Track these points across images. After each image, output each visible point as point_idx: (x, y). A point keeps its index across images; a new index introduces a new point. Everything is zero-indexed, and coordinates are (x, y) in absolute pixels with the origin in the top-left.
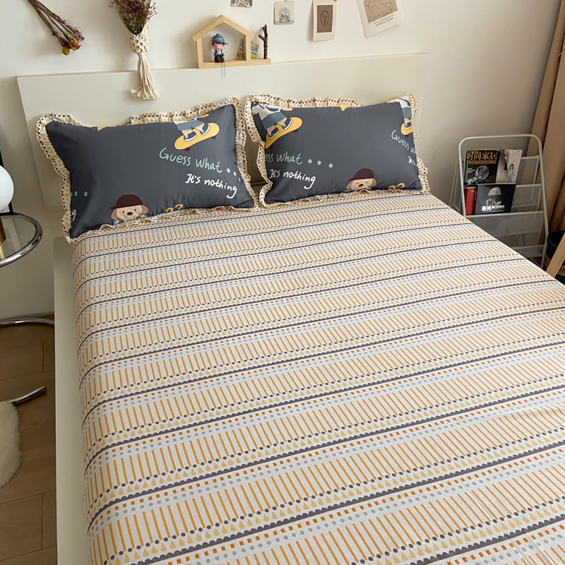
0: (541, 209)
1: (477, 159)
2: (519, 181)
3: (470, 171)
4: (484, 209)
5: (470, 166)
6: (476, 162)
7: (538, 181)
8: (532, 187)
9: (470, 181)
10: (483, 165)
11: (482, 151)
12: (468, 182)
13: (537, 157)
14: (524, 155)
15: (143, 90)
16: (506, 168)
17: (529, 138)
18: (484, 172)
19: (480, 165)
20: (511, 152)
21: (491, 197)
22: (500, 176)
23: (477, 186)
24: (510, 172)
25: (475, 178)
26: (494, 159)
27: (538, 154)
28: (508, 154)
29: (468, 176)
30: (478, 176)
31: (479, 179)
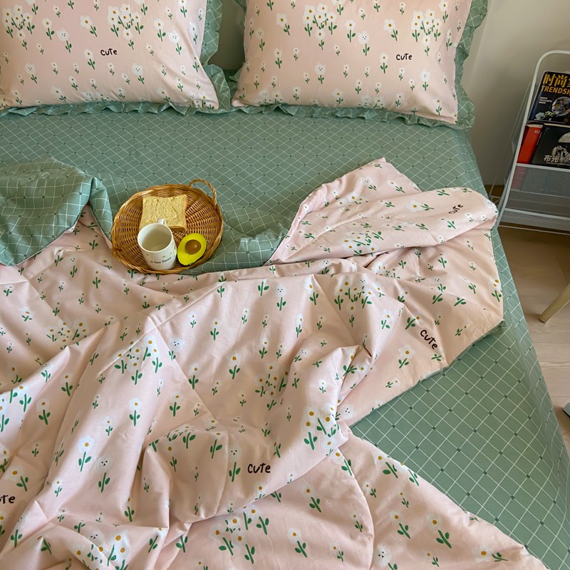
1: (560, 86)
3: (543, 100)
4: (547, 158)
5: (545, 94)
6: (555, 90)
9: (539, 116)
10: (566, 95)
12: (537, 115)
18: (565, 106)
19: (561, 95)
21: (563, 145)
23: (544, 126)
25: (549, 113)
29: (537, 108)
30: (555, 110)
31: (555, 115)
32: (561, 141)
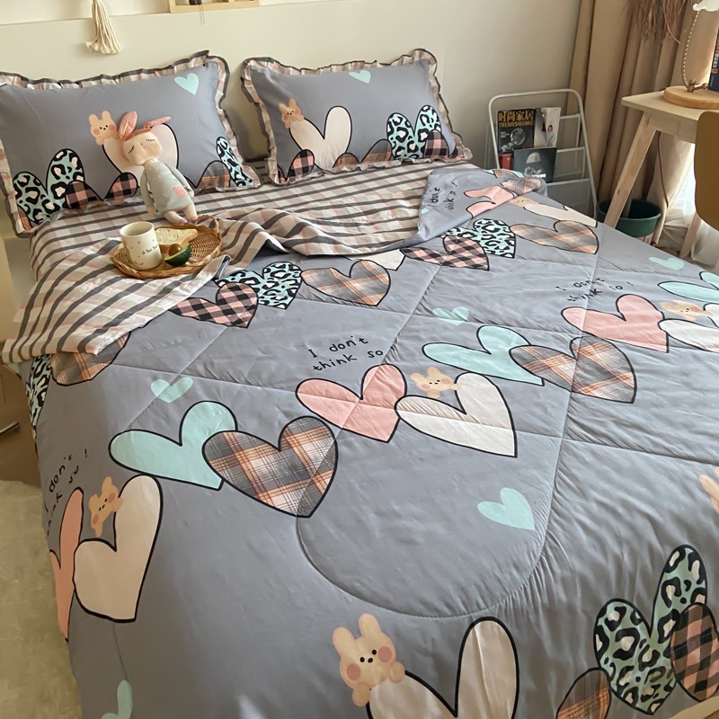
0: (586, 176)
1: (511, 121)
2: (560, 145)
3: (503, 135)
5: (503, 129)
6: (509, 125)
7: (581, 144)
8: (574, 151)
9: (504, 148)
10: (518, 127)
11: (516, 111)
13: (578, 115)
14: (564, 113)
15: (101, 42)
16: (544, 130)
17: (568, 93)
18: (520, 135)
19: (514, 128)
20: (549, 110)
22: (538, 139)
23: (513, 152)
24: (549, 135)
26: (530, 118)
27: (579, 112)
28: (545, 113)
29: (502, 142)
30: (514, 142)
31: (515, 145)
32: (528, 161)
